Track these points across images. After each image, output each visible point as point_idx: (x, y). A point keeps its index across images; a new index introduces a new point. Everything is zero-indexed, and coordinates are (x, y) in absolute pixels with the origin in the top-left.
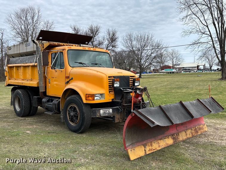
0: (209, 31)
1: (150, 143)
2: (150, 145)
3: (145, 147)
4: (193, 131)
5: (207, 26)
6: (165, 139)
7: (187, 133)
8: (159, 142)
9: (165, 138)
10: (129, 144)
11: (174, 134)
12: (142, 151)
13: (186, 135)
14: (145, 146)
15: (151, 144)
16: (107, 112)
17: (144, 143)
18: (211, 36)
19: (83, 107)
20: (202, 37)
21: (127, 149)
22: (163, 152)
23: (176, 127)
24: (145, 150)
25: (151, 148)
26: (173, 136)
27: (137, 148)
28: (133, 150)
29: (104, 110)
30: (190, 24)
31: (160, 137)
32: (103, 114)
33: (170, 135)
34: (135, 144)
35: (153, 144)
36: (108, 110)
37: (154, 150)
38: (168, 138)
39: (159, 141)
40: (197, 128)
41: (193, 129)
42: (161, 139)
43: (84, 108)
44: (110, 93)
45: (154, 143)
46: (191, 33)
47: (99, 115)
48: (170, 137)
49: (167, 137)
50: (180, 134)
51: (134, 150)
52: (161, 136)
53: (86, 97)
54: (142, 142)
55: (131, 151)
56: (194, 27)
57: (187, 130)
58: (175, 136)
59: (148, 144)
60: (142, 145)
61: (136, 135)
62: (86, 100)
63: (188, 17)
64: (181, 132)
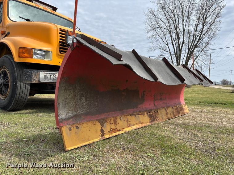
0: (169, 49)
1: (113, 119)
2: (112, 122)
3: (102, 125)
4: (174, 111)
5: (168, 45)
6: (139, 116)
7: (167, 111)
8: (129, 119)
9: (138, 114)
10: (68, 116)
11: (151, 110)
12: (96, 132)
13: (167, 114)
14: (102, 122)
15: (114, 121)
16: (52, 76)
17: (102, 117)
18: (170, 53)
19: (15, 69)
20: (164, 53)
21: (61, 125)
22: (135, 135)
23: (154, 100)
24: (102, 131)
25: (115, 128)
26: (150, 113)
27: (85, 125)
28: (74, 129)
29: (46, 73)
30: (155, 43)
31: (131, 111)
32: (45, 79)
33: (145, 111)
34: (83, 117)
35: (119, 121)
36: (53, 74)
37: (120, 130)
38: (143, 115)
39: (129, 117)
40: (178, 107)
41: (174, 107)
42: (131, 115)
43: (16, 71)
44: (60, 53)
45: (120, 119)
46: (155, 49)
47: (37, 79)
48: (145, 113)
49: (142, 112)
50: (159, 111)
51: (77, 128)
52: (132, 109)
53: (19, 53)
54: (97, 116)
55: (70, 129)
56: (158, 45)
57: (167, 107)
58: (152, 113)
59: (108, 120)
60: (97, 120)
61: (86, 101)
62: (19, 56)
63: (154, 36)
64: (160, 108)
